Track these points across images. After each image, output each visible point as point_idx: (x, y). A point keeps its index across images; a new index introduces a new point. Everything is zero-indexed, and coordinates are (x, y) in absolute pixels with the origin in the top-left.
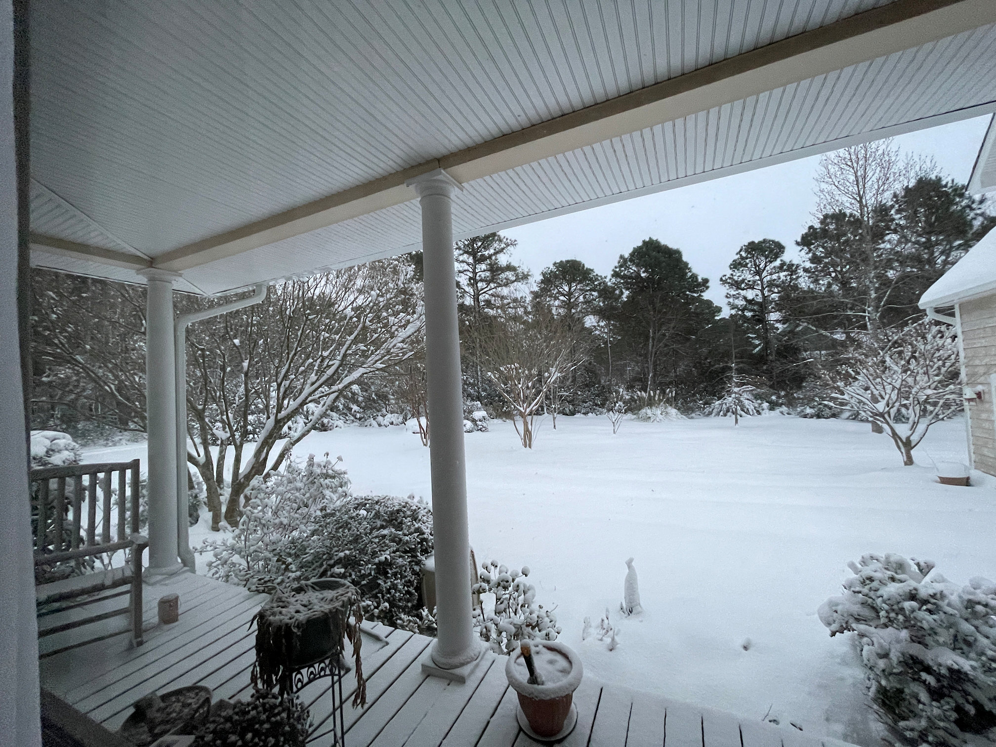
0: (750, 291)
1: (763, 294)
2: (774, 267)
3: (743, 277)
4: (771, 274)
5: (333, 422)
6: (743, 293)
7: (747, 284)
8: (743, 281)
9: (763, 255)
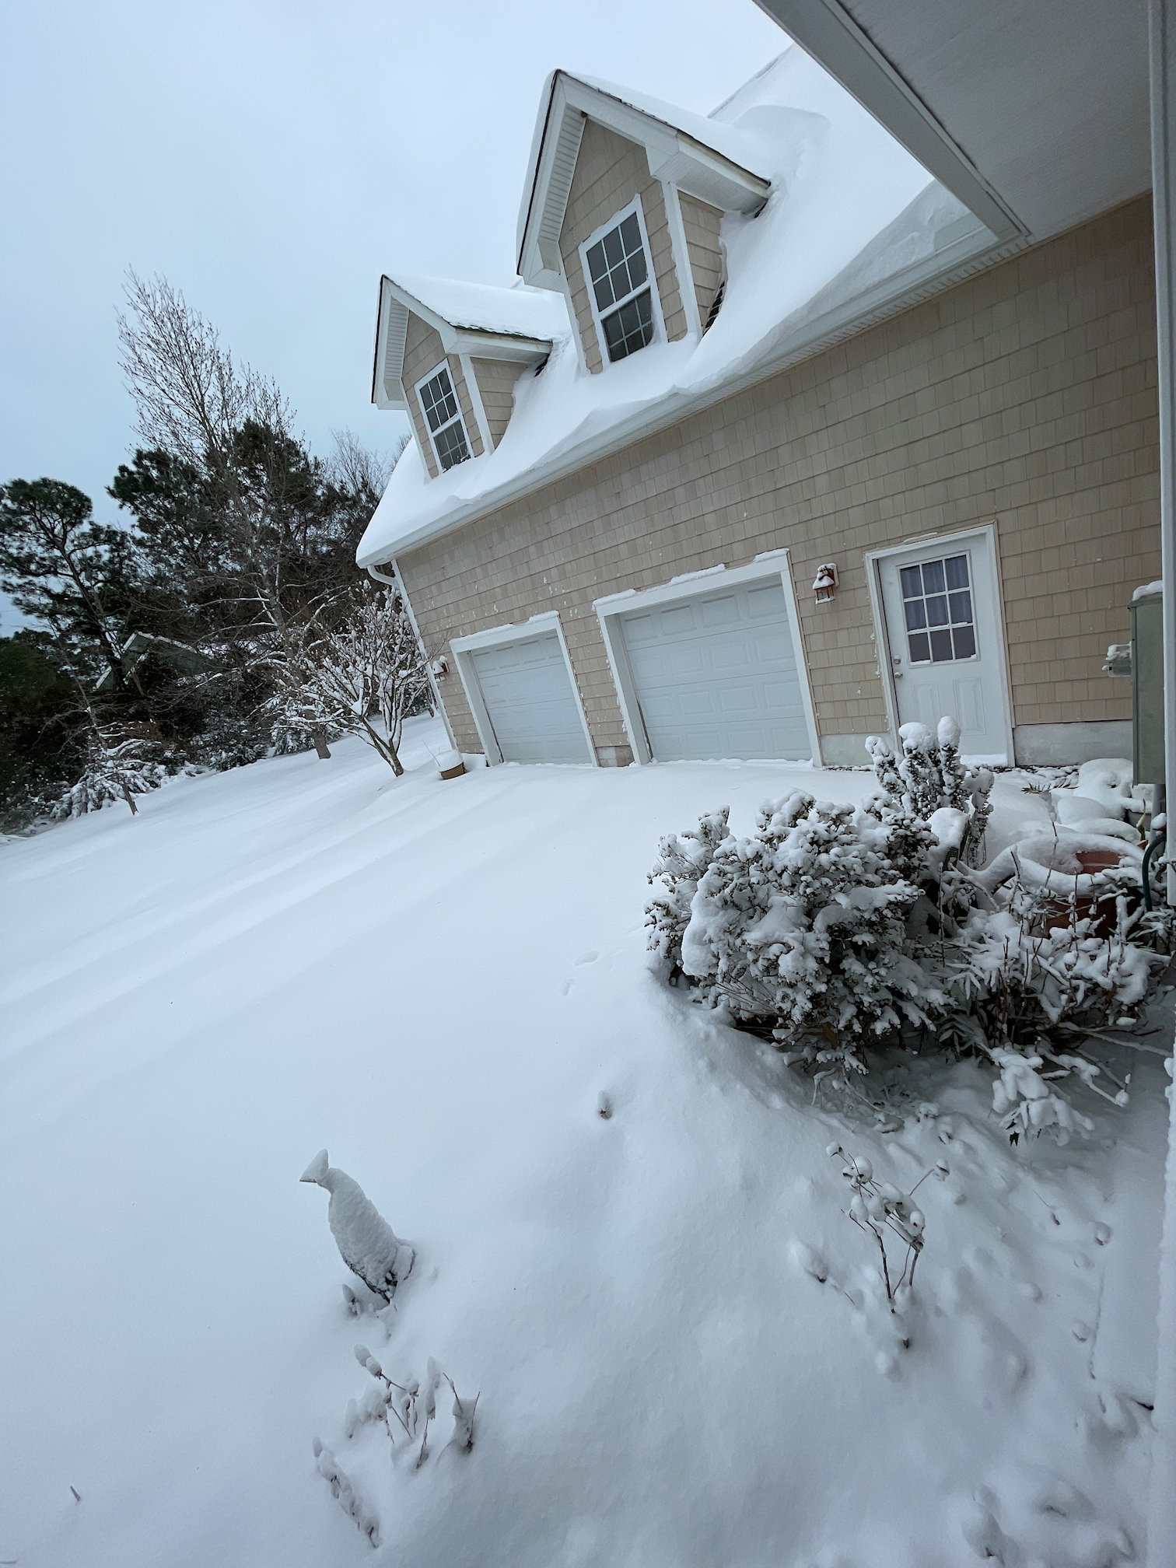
0: (52, 578)
1: (81, 585)
2: (83, 535)
3: (26, 549)
4: (80, 547)
6: (40, 581)
7: (40, 565)
8: (31, 557)
9: (53, 509)
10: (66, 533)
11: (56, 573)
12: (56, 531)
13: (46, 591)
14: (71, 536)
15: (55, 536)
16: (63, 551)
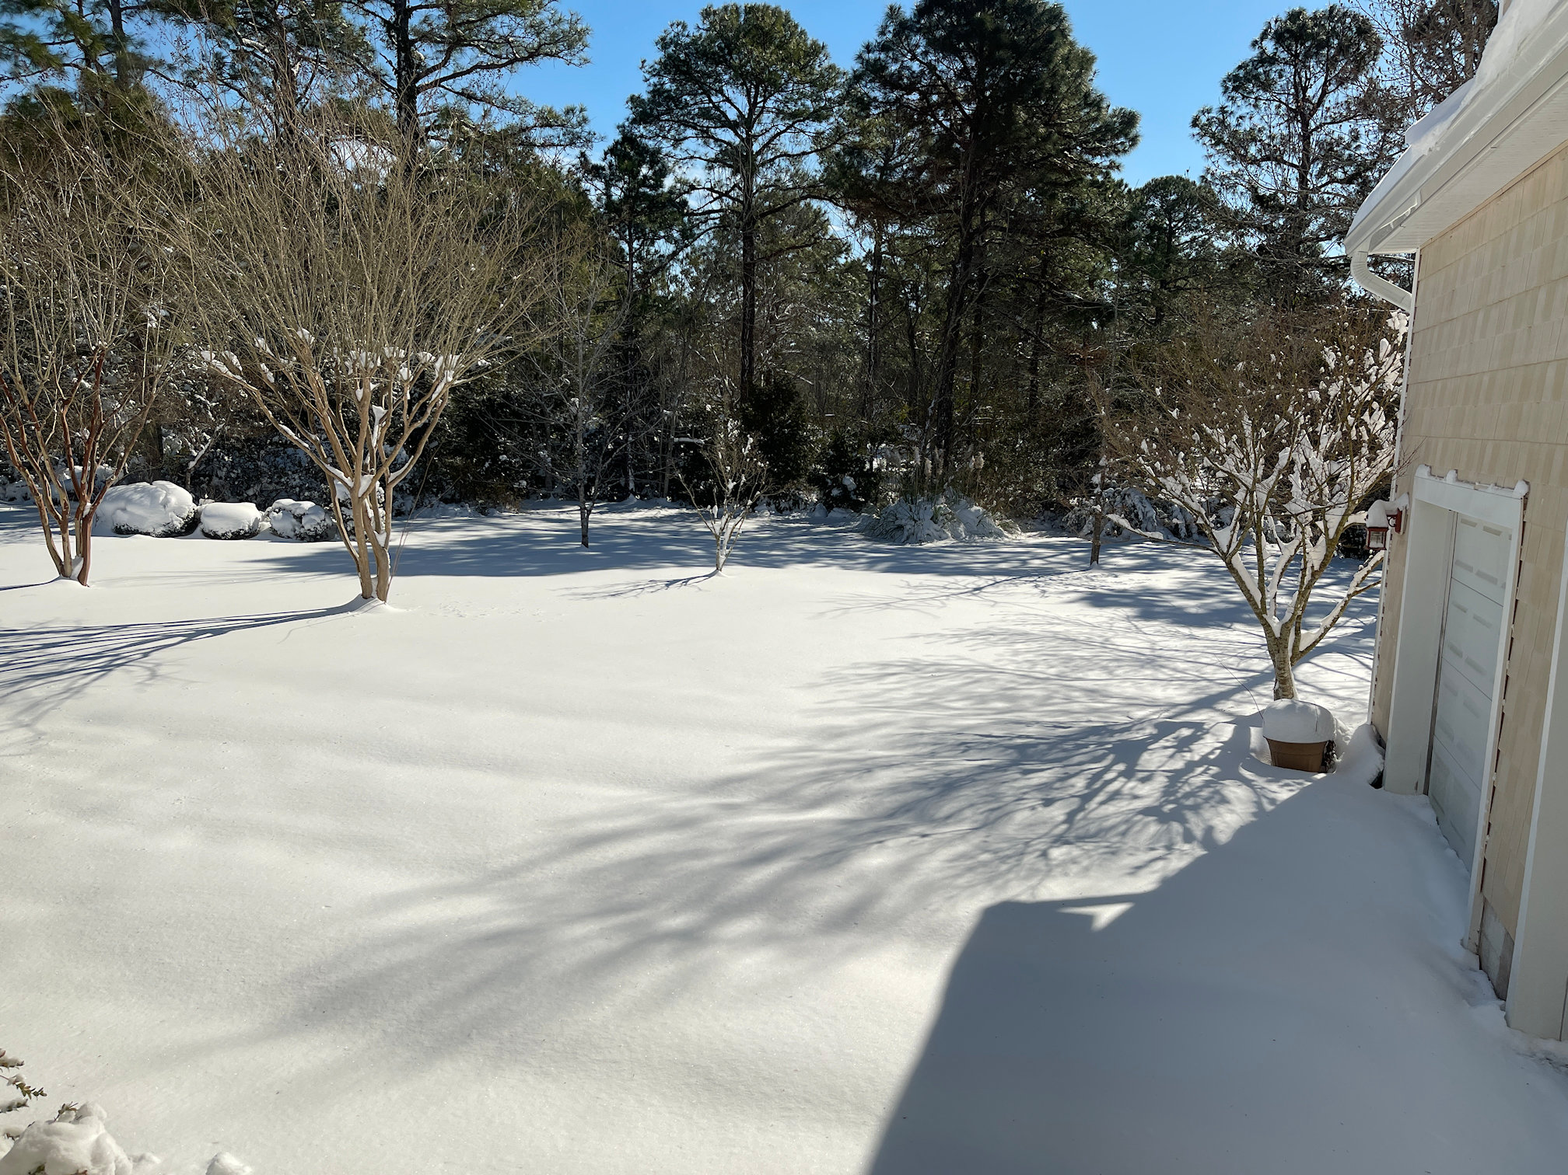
0: (1269, 168)
2: (1349, 99)
3: (1255, 120)
4: (1334, 120)
6: (1250, 172)
7: (1264, 146)
9: (1320, 58)
10: (1324, 93)
11: (1280, 161)
12: (1310, 93)
13: (1253, 189)
14: (1330, 100)
15: (1306, 100)
16: (1305, 124)
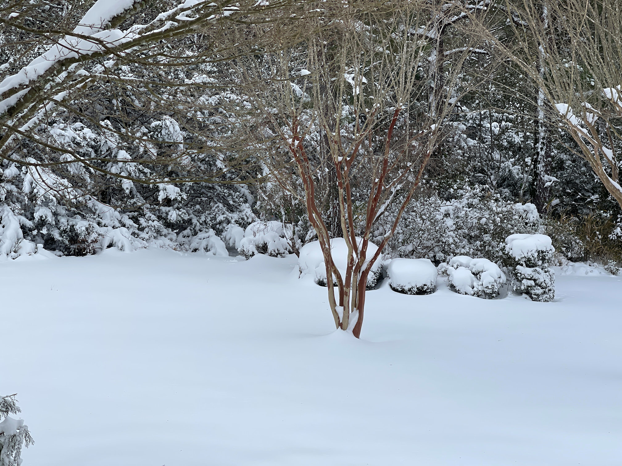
5: (102, 230)
